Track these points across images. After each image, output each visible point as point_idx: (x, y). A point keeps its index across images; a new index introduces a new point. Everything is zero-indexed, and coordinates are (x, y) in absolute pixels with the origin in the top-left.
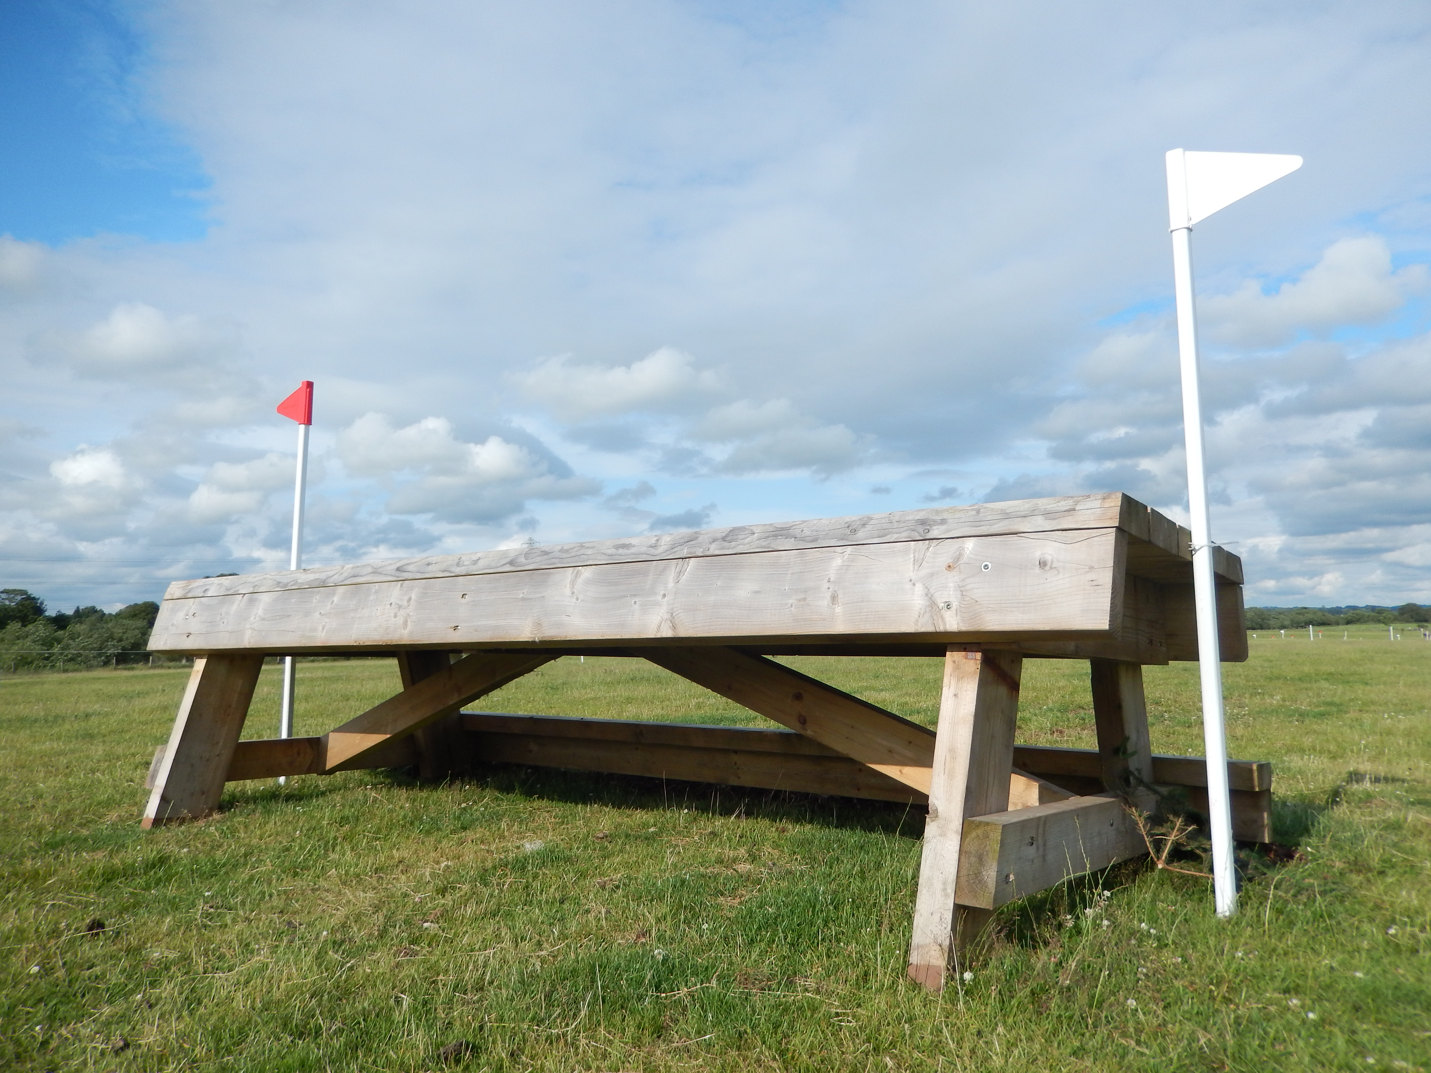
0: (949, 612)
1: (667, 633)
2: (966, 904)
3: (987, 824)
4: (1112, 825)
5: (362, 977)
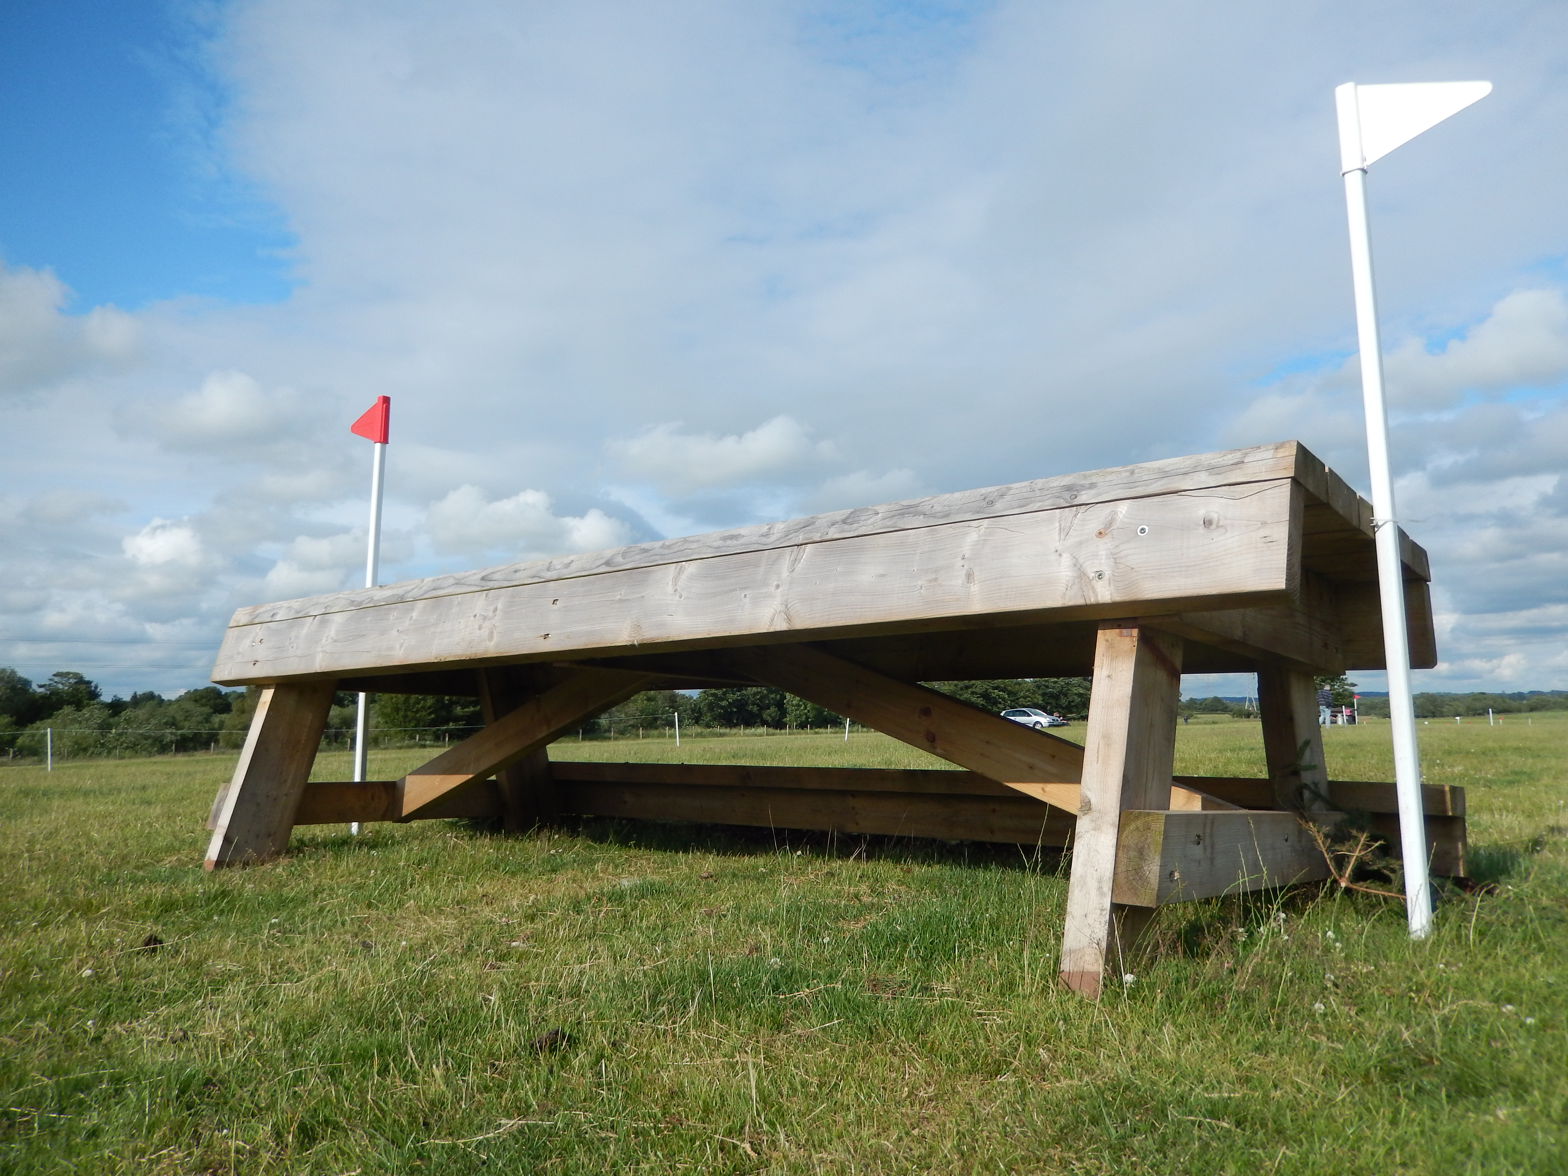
0: (1101, 582)
1: (781, 625)
2: (1125, 902)
3: (1148, 814)
4: (1286, 840)
5: (445, 982)
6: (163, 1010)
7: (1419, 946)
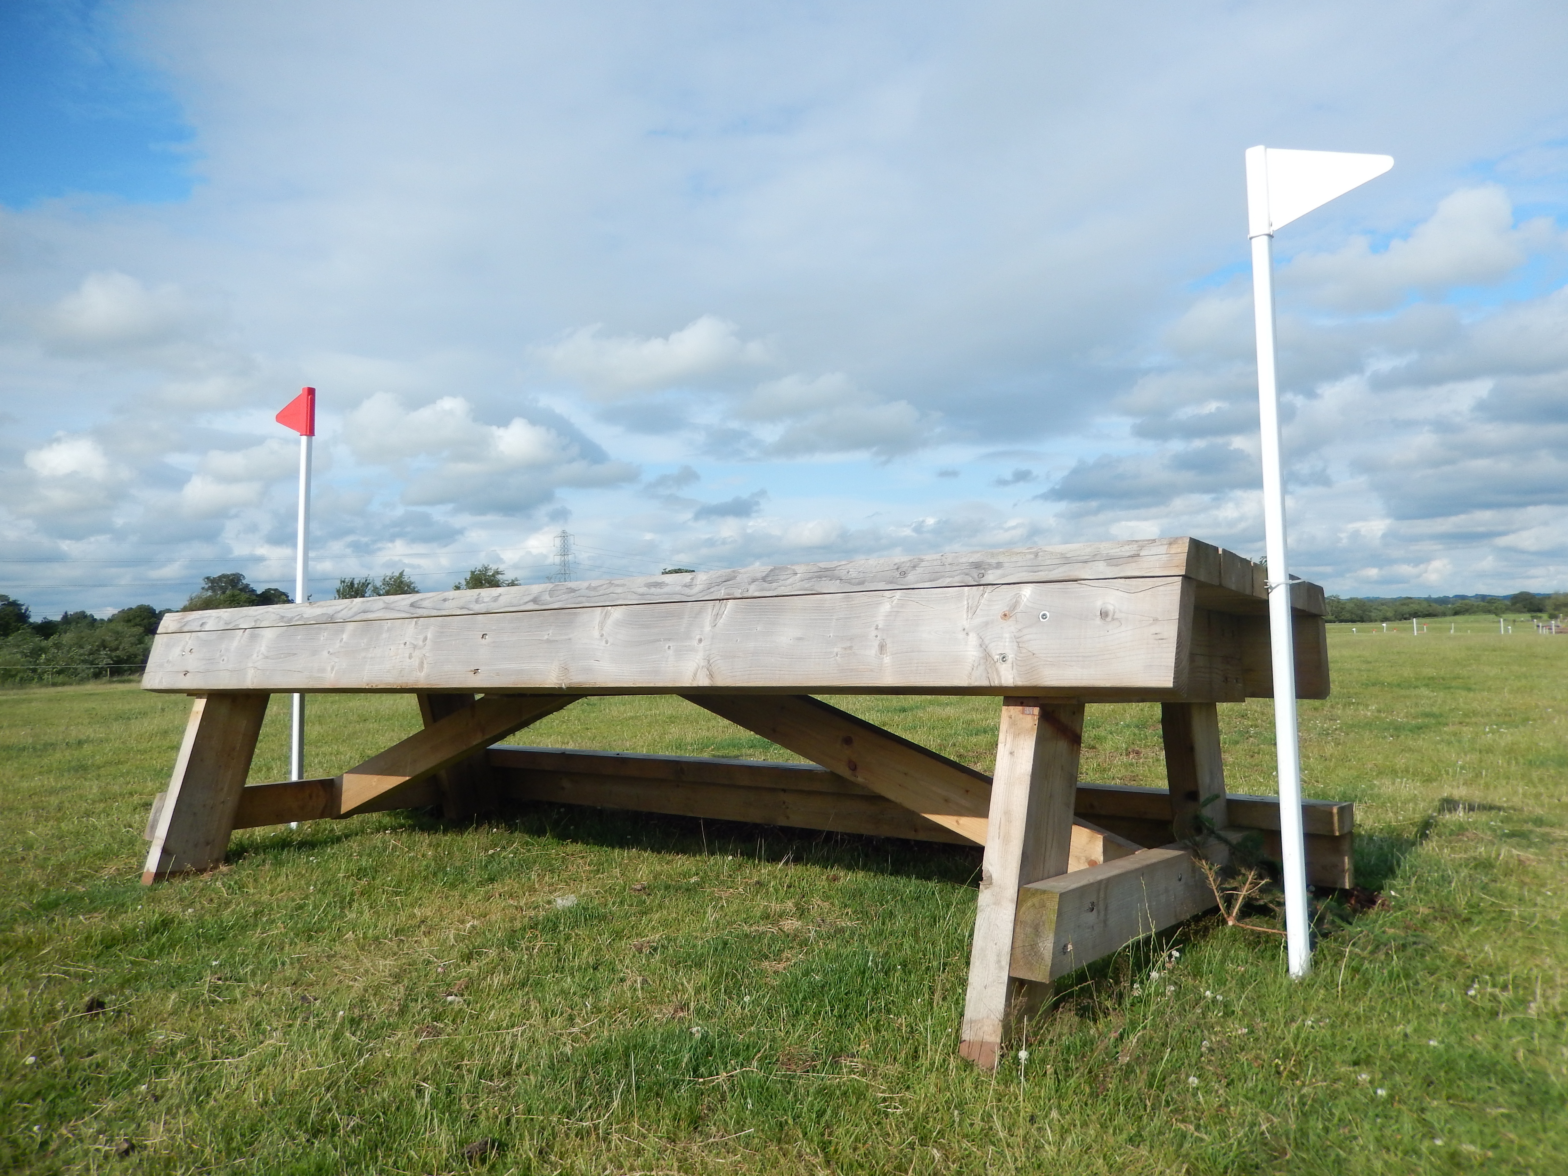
0: (1004, 665)
1: (703, 681)
2: (1021, 977)
3: (1044, 892)
4: (1180, 880)
7: (1296, 986)
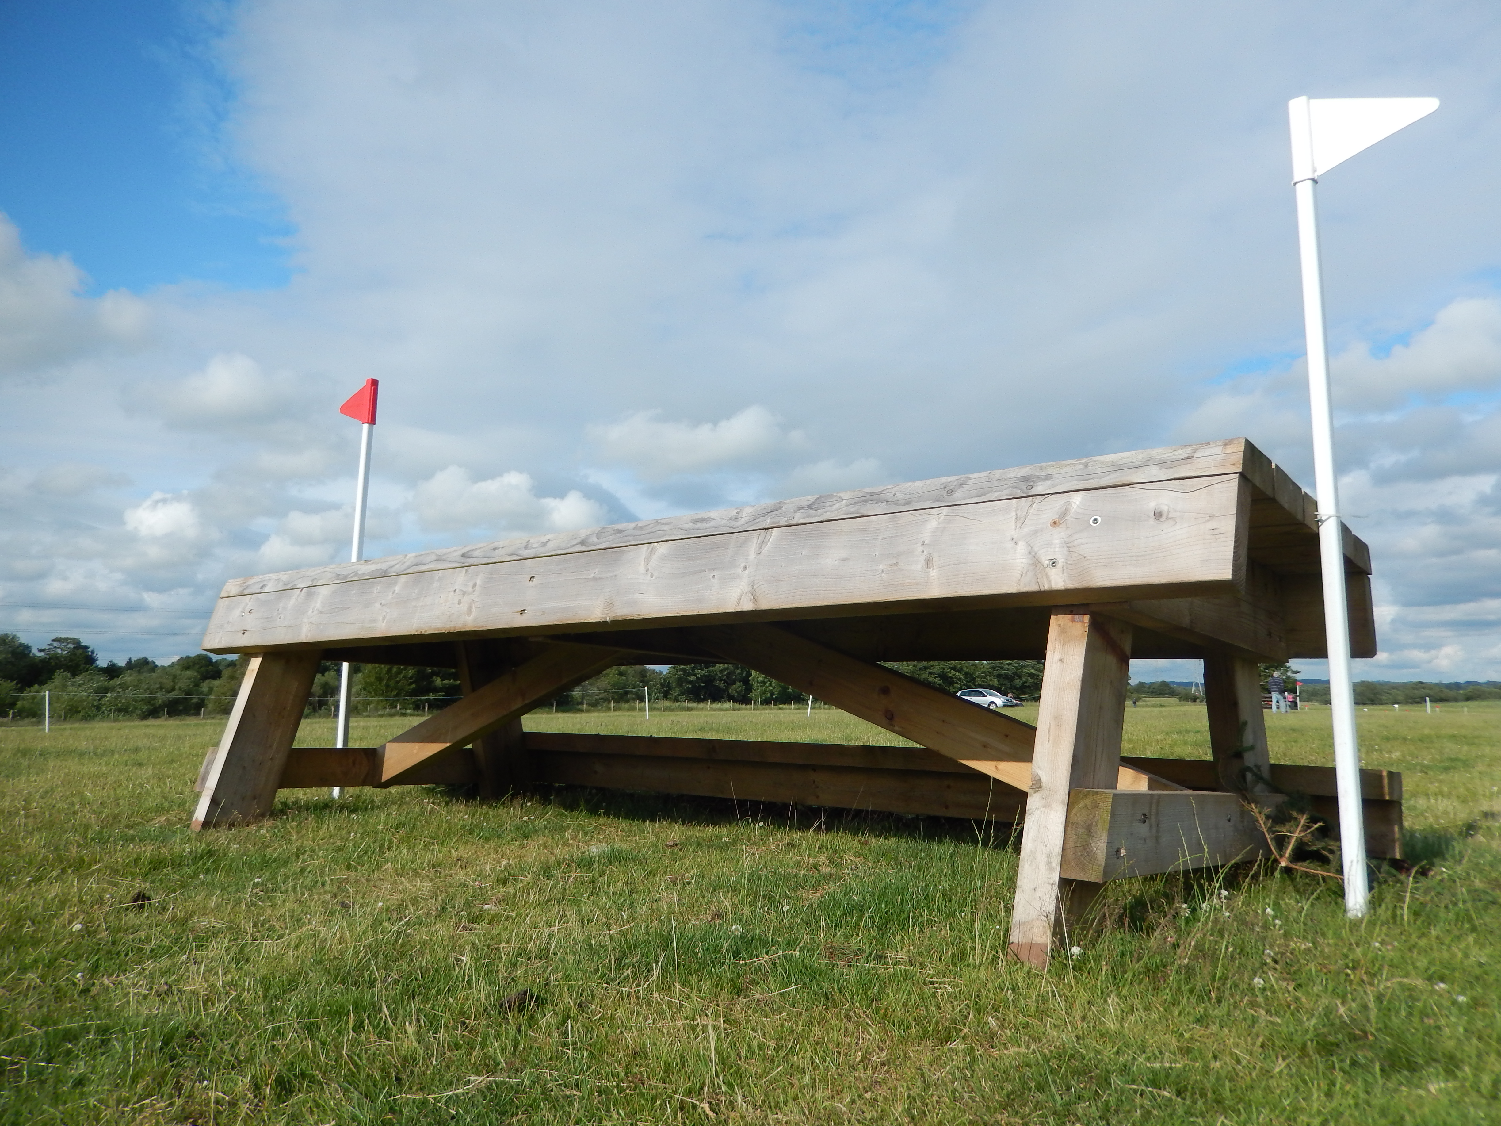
0: (1054, 570)
1: (748, 606)
3: (1097, 793)
4: (1229, 820)
5: (420, 943)
6: (150, 965)
7: (1355, 924)
